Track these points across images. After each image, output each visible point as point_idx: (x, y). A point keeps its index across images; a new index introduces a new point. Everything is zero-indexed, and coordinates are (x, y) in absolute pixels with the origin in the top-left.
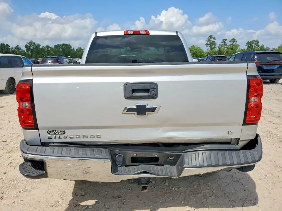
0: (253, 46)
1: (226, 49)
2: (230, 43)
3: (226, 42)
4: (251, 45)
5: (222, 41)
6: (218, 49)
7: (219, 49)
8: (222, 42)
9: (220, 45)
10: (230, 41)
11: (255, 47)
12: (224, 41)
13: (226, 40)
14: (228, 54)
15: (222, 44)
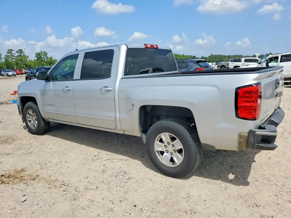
0: (42, 58)
1: (14, 60)
2: (17, 54)
3: (13, 52)
4: (40, 56)
5: (7, 51)
6: (4, 60)
7: (6, 60)
8: (8, 53)
9: (6, 55)
10: (17, 52)
11: (44, 58)
12: (10, 51)
13: (12, 50)
14: (18, 66)
15: (8, 55)
